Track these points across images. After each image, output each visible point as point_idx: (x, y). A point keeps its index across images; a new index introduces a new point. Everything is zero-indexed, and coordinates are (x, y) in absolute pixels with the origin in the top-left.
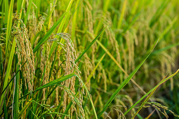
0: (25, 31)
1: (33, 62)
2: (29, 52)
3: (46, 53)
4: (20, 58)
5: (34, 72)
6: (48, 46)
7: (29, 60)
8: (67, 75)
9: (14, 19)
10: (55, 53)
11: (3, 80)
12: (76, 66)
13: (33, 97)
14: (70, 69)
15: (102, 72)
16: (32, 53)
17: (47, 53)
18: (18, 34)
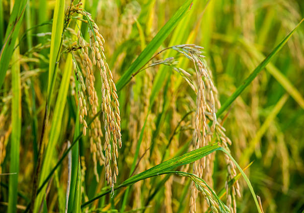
0: (97, 42)
1: (116, 116)
2: (108, 91)
3: (142, 93)
4: (83, 106)
5: (120, 140)
6: (148, 76)
7: (108, 110)
8: (198, 147)
9: (70, 12)
10: (165, 94)
11: (41, 160)
12: (218, 126)
13: (113, 202)
14: (205, 134)
15: (275, 139)
16: (115, 95)
17: (145, 92)
18: (80, 48)
